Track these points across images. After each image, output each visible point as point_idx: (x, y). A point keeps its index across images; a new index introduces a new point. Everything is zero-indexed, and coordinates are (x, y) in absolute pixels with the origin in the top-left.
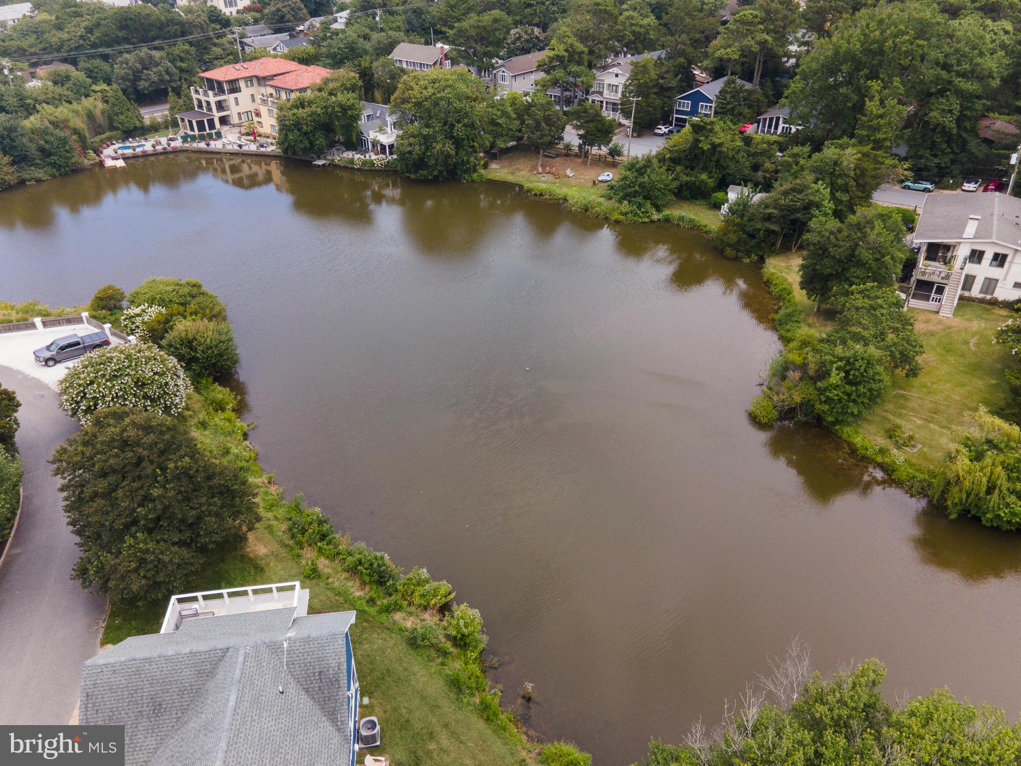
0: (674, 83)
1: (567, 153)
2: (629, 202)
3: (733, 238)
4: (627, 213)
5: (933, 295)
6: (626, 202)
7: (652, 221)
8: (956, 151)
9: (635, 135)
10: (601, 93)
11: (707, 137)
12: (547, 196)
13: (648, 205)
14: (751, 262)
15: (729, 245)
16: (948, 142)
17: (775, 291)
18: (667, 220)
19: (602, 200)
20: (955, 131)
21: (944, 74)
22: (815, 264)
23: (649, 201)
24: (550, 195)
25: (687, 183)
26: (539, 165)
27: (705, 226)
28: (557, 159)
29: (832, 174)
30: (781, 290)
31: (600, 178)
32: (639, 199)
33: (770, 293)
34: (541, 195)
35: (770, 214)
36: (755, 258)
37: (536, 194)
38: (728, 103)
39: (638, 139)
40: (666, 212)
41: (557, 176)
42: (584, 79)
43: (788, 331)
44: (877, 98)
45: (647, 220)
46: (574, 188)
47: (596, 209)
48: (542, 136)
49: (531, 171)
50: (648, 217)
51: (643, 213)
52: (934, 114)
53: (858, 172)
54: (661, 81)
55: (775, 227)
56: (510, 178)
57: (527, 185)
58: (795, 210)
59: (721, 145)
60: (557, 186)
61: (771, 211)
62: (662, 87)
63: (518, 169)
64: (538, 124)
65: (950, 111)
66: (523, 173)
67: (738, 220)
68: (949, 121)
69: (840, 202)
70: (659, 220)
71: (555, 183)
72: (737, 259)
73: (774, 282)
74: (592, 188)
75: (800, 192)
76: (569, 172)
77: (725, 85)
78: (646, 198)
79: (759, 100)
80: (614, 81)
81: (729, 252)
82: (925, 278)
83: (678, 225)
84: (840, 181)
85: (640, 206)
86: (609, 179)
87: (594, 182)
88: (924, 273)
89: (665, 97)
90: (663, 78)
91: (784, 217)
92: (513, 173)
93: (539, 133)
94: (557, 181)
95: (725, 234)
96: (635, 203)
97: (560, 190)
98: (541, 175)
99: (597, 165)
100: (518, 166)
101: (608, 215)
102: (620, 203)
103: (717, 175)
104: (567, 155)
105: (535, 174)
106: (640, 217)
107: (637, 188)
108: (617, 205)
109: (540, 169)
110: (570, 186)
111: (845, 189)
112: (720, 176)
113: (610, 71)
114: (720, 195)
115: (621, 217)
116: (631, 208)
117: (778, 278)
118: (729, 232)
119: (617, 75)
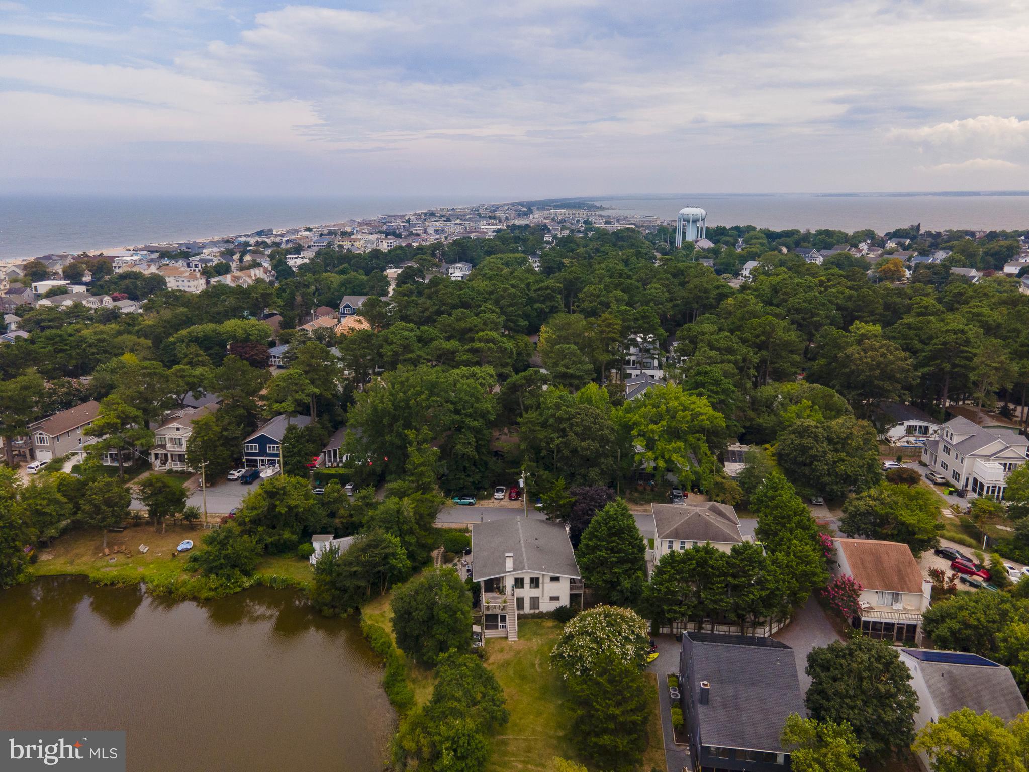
0: (238, 432)
1: (137, 522)
2: (217, 575)
3: (327, 597)
4: (216, 588)
5: (500, 624)
6: (213, 576)
7: (244, 589)
8: (482, 470)
9: (208, 485)
10: (164, 447)
11: (282, 500)
12: (120, 585)
13: (237, 572)
14: (349, 615)
15: (326, 605)
16: (475, 465)
17: (376, 645)
18: (260, 584)
19: (185, 577)
20: (477, 457)
21: (457, 417)
22: (405, 628)
23: (237, 569)
24: (123, 583)
25: (272, 543)
26: (105, 545)
27: (299, 584)
28: (126, 532)
29: (398, 522)
30: (382, 645)
31: (180, 548)
32: (227, 571)
33: (372, 649)
34: (112, 584)
35: (355, 572)
36: (351, 610)
37: (106, 584)
38: (294, 447)
39: (212, 489)
40: (257, 576)
41: (129, 555)
42: (143, 441)
43: (397, 693)
44: (415, 444)
45: (239, 589)
46: (152, 566)
47: (182, 589)
48: (104, 519)
49: (95, 554)
50: (240, 586)
51: (233, 583)
52: (459, 447)
53: (418, 517)
54: (225, 433)
55: (363, 583)
56: (70, 569)
57: (93, 575)
58: (376, 565)
59: (296, 506)
60: (131, 568)
61: (355, 569)
62: (226, 438)
63: (77, 555)
64: (97, 509)
65: (469, 443)
66: (85, 559)
67: (328, 579)
68: (470, 451)
69: (410, 544)
70: (251, 586)
71: (127, 564)
72: (335, 616)
73: (374, 637)
74: (172, 561)
75: (376, 547)
76: (143, 548)
77: (288, 432)
78: (234, 566)
79: (320, 435)
80: (176, 435)
81: (327, 611)
82: (490, 612)
83: (272, 587)
84: (405, 527)
85: (229, 578)
86: (189, 547)
87: (174, 555)
88: (488, 608)
89: (233, 446)
90: (226, 430)
91: (367, 572)
92: (72, 563)
93: (99, 517)
94: (130, 560)
95: (319, 595)
96: (223, 576)
97: (134, 572)
98: (109, 557)
99: (174, 531)
100: (77, 551)
101: (196, 594)
102: (207, 576)
103: (299, 528)
104: (136, 525)
105: (101, 558)
106: (231, 588)
107: (222, 561)
108: (203, 580)
109: (107, 551)
110: (147, 565)
111: (411, 532)
112: (302, 528)
113: (170, 426)
114: (305, 546)
115: (211, 593)
116: (220, 582)
117: (376, 631)
118: (323, 591)
119: (178, 429)
